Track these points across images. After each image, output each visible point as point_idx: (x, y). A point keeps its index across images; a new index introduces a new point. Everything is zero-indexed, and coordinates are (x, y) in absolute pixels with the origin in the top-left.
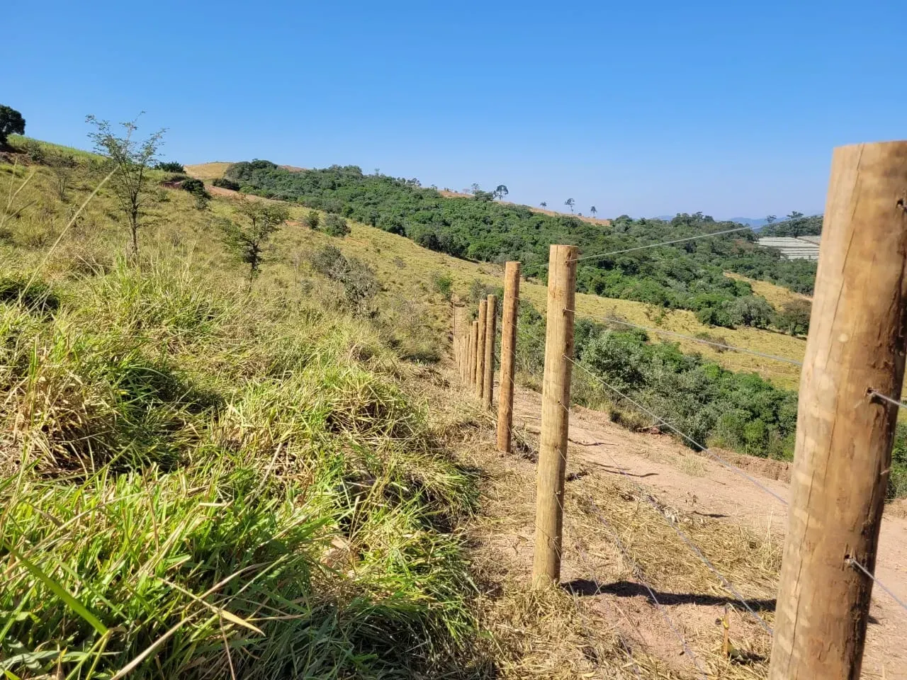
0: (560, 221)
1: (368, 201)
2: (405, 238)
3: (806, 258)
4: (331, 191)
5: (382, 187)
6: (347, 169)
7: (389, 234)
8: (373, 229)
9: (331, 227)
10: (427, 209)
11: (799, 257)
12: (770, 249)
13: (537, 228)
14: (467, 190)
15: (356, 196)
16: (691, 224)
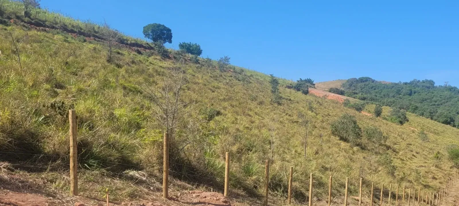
1: (433, 103)
2: (454, 128)
4: (409, 96)
5: (447, 93)
6: (423, 82)
7: (443, 125)
8: (430, 121)
9: (394, 117)
15: (426, 100)
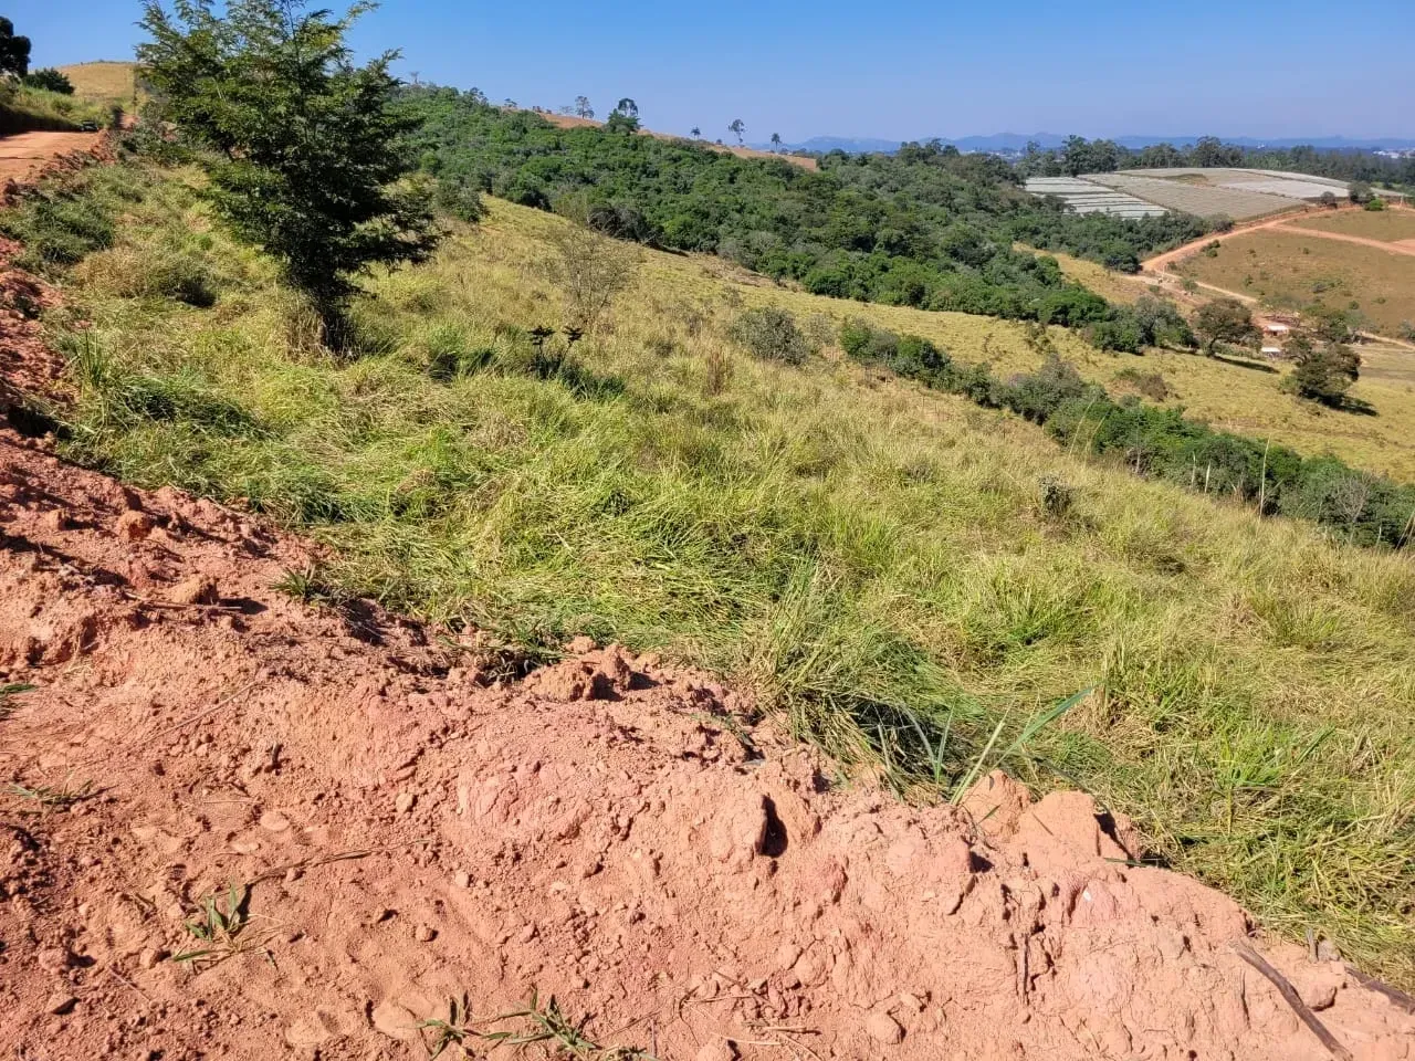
0: (766, 168)
3: (1103, 210)
10: (545, 152)
11: (1093, 209)
12: (1051, 198)
13: (732, 181)
14: (567, 109)
16: (929, 160)
